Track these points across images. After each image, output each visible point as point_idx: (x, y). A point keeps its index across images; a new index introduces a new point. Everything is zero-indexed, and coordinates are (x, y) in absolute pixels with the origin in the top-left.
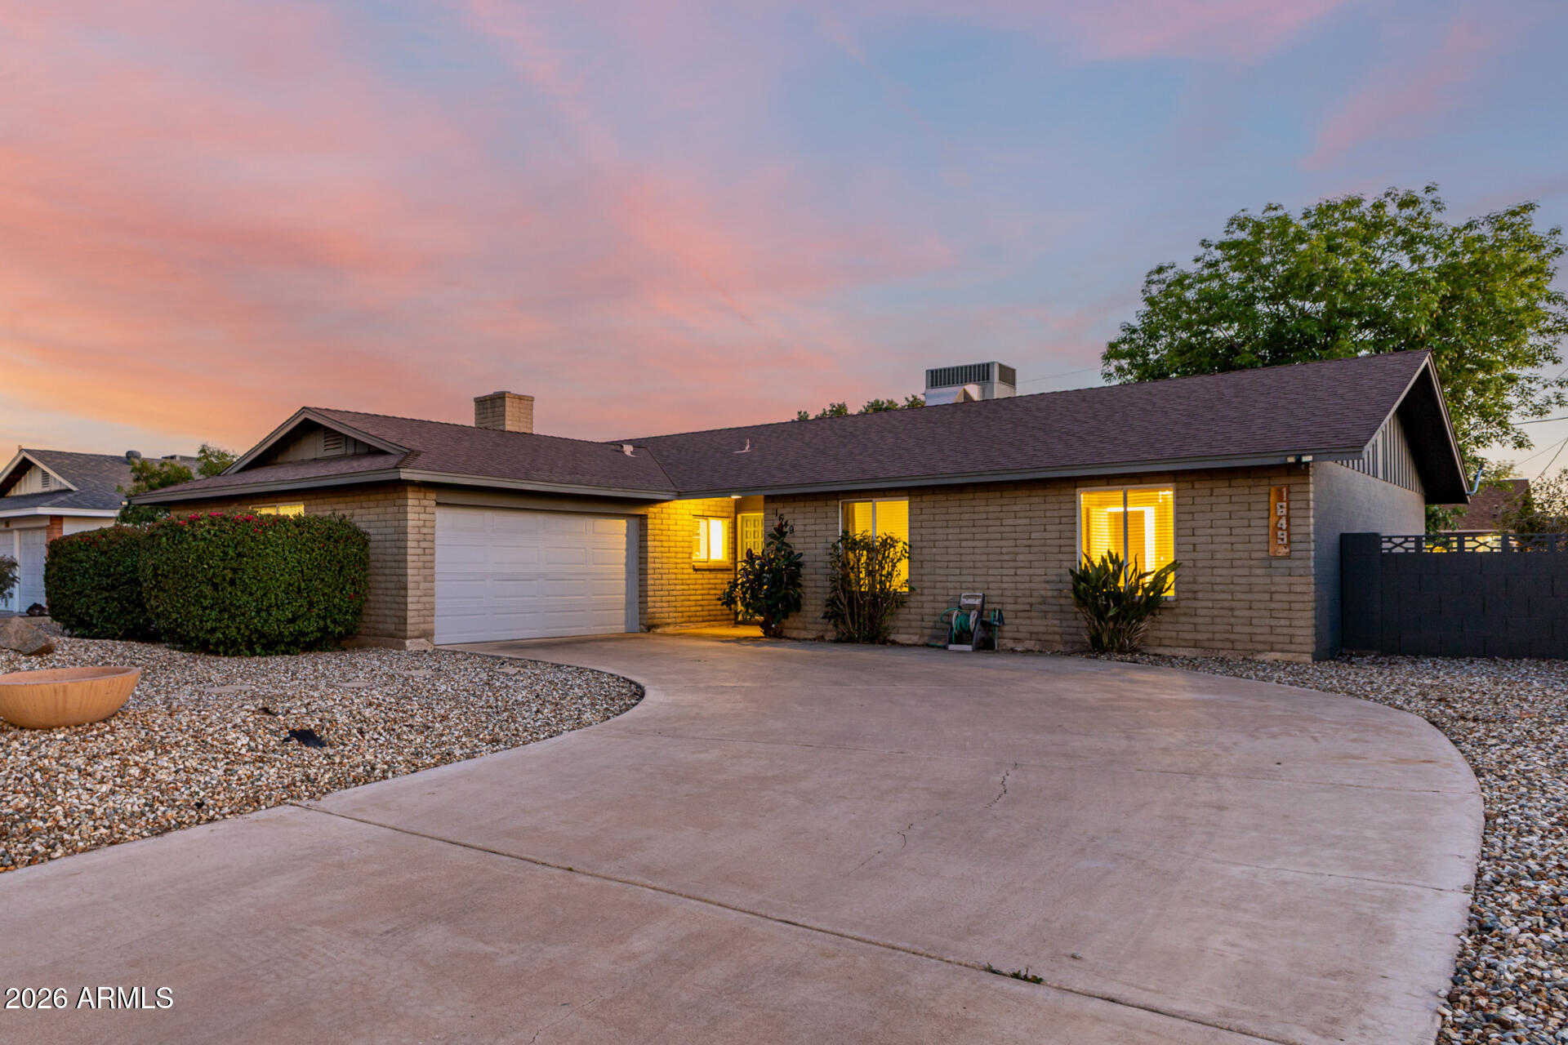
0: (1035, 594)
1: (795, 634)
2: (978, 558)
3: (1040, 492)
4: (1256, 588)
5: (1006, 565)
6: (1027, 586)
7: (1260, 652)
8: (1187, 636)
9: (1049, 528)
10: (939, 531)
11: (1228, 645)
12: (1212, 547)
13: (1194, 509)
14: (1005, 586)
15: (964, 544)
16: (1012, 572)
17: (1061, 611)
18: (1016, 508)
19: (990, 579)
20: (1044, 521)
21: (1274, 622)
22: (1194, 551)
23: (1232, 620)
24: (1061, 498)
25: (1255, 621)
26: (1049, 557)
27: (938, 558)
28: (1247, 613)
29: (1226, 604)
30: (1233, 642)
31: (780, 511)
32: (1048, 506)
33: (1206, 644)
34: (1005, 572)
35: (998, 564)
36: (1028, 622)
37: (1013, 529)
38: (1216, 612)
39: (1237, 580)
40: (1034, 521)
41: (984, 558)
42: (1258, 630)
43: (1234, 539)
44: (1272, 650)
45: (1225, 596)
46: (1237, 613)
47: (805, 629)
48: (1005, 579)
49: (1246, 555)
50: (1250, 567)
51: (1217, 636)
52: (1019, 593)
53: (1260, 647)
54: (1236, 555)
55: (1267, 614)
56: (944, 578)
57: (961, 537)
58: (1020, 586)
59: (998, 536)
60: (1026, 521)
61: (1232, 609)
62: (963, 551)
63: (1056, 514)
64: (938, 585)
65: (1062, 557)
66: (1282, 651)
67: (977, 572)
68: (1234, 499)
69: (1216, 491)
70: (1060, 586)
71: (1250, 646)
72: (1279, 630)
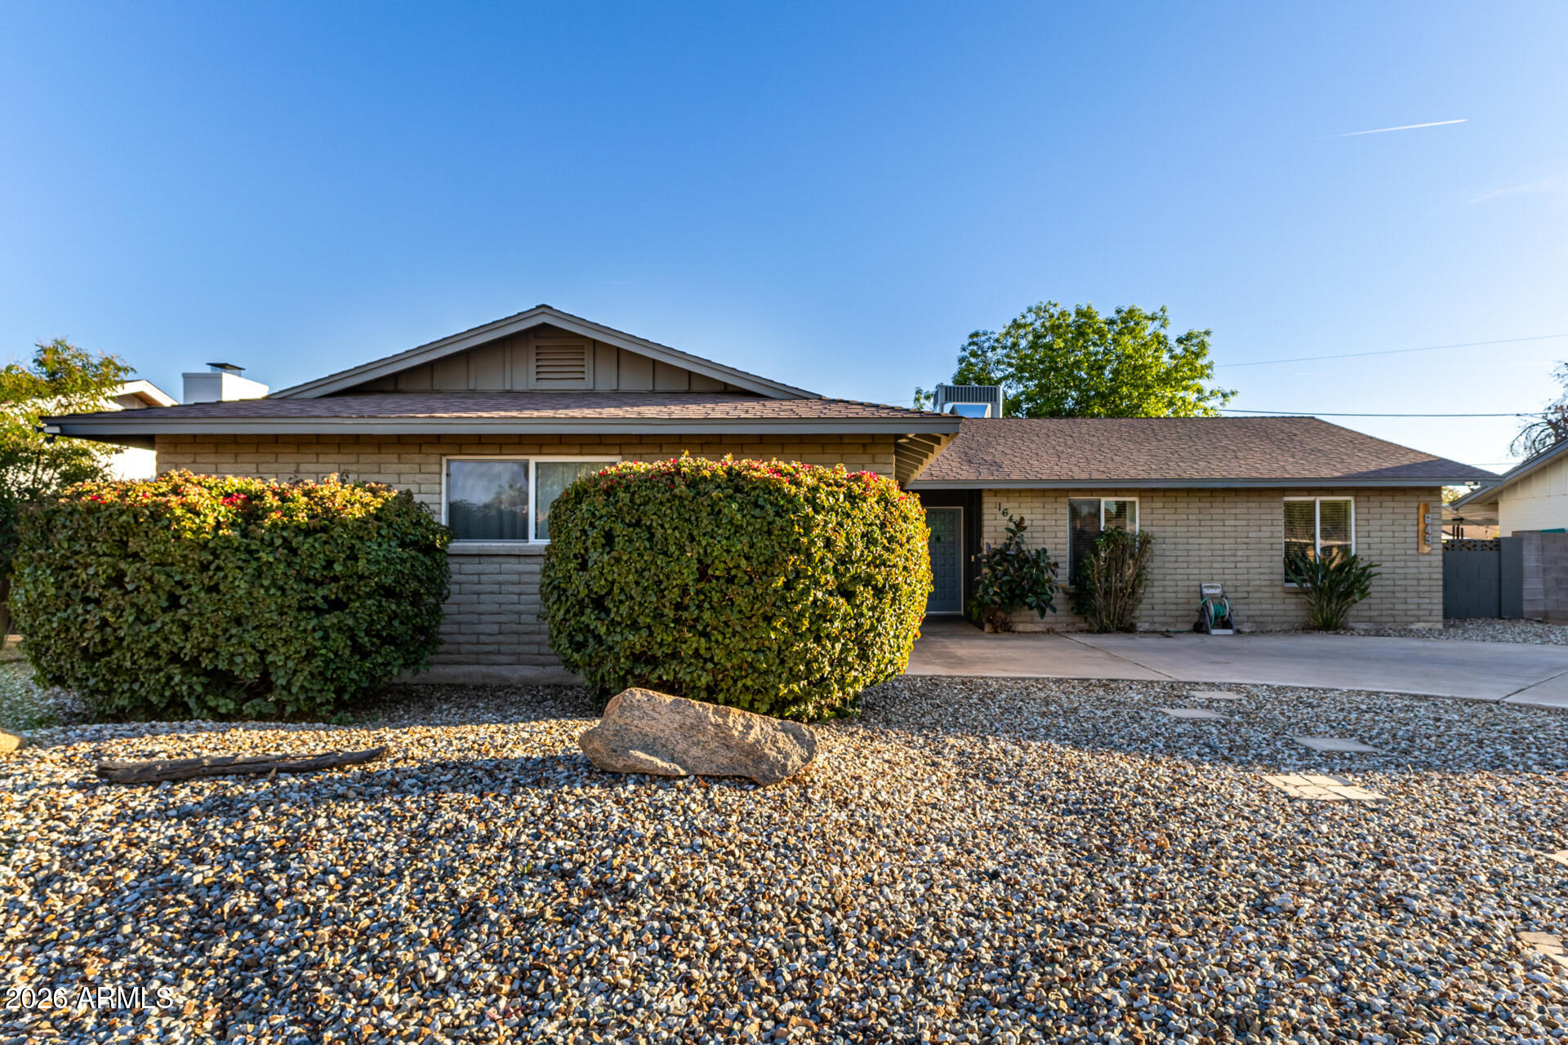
0: (1252, 583)
1: (1020, 628)
2: (1203, 553)
3: (1256, 499)
4: (1409, 577)
5: (1227, 559)
6: (1245, 577)
7: (1412, 623)
8: (1365, 613)
9: (1263, 528)
10: (1168, 529)
11: (1391, 619)
12: (1381, 546)
13: (1369, 517)
14: (1226, 577)
15: (1191, 541)
16: (1233, 565)
17: (1273, 598)
18: (1237, 511)
19: (1214, 571)
20: (1259, 522)
21: (1420, 601)
22: (1369, 548)
23: (1395, 601)
24: (1273, 505)
25: (1409, 601)
26: (1263, 553)
27: (1167, 553)
28: (1403, 595)
29: (1390, 589)
30: (1394, 616)
31: (1004, 506)
32: (1262, 511)
33: (1377, 619)
34: (1225, 565)
35: (1220, 559)
36: (1246, 607)
37: (1233, 529)
38: (1384, 595)
39: (1397, 571)
40: (1251, 523)
41: (1209, 553)
42: (1411, 607)
43: (1396, 540)
44: (1419, 621)
45: (1388, 582)
46: (1397, 595)
47: (1032, 622)
48: (1226, 571)
49: (1402, 552)
50: (1405, 561)
51: (1384, 613)
52: (1239, 583)
53: (1411, 619)
54: (1397, 552)
55: (1415, 595)
56: (1173, 571)
57: (1189, 534)
58: (1239, 577)
59: (1221, 535)
60: (1245, 523)
61: (1393, 592)
62: (1189, 547)
63: (1269, 517)
64: (1168, 577)
65: (1273, 553)
66: (1426, 621)
67: (1202, 565)
68: (1396, 510)
69: (1384, 505)
70: (1272, 577)
71: (1405, 619)
72: (1423, 607)
